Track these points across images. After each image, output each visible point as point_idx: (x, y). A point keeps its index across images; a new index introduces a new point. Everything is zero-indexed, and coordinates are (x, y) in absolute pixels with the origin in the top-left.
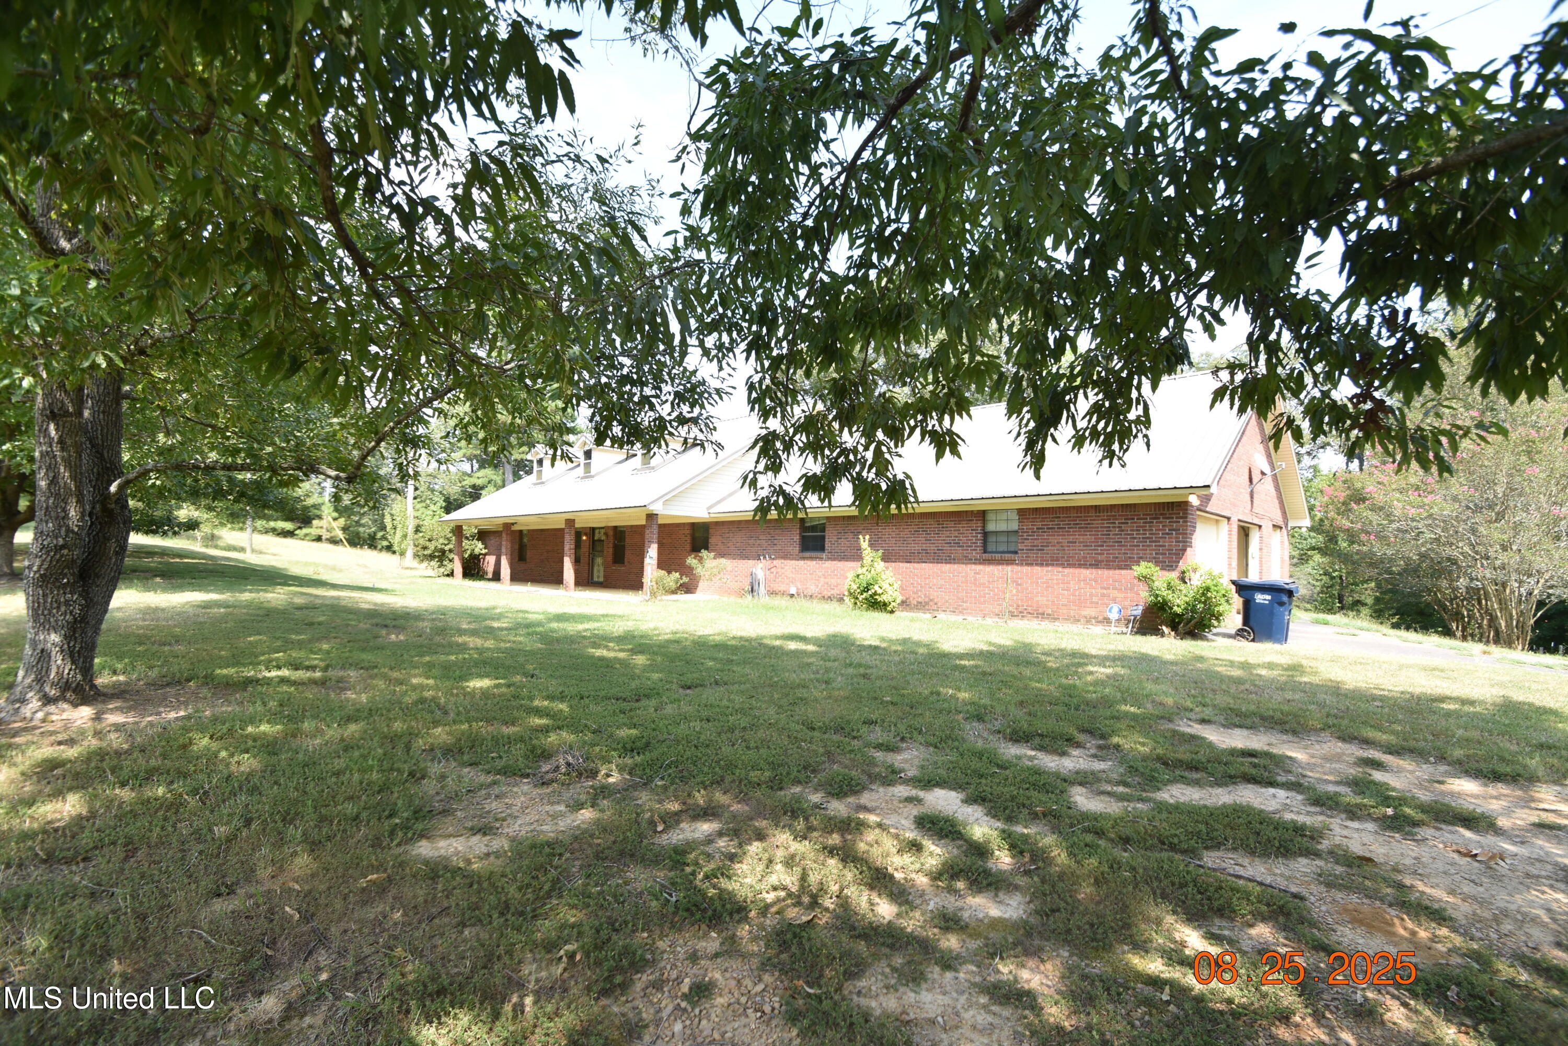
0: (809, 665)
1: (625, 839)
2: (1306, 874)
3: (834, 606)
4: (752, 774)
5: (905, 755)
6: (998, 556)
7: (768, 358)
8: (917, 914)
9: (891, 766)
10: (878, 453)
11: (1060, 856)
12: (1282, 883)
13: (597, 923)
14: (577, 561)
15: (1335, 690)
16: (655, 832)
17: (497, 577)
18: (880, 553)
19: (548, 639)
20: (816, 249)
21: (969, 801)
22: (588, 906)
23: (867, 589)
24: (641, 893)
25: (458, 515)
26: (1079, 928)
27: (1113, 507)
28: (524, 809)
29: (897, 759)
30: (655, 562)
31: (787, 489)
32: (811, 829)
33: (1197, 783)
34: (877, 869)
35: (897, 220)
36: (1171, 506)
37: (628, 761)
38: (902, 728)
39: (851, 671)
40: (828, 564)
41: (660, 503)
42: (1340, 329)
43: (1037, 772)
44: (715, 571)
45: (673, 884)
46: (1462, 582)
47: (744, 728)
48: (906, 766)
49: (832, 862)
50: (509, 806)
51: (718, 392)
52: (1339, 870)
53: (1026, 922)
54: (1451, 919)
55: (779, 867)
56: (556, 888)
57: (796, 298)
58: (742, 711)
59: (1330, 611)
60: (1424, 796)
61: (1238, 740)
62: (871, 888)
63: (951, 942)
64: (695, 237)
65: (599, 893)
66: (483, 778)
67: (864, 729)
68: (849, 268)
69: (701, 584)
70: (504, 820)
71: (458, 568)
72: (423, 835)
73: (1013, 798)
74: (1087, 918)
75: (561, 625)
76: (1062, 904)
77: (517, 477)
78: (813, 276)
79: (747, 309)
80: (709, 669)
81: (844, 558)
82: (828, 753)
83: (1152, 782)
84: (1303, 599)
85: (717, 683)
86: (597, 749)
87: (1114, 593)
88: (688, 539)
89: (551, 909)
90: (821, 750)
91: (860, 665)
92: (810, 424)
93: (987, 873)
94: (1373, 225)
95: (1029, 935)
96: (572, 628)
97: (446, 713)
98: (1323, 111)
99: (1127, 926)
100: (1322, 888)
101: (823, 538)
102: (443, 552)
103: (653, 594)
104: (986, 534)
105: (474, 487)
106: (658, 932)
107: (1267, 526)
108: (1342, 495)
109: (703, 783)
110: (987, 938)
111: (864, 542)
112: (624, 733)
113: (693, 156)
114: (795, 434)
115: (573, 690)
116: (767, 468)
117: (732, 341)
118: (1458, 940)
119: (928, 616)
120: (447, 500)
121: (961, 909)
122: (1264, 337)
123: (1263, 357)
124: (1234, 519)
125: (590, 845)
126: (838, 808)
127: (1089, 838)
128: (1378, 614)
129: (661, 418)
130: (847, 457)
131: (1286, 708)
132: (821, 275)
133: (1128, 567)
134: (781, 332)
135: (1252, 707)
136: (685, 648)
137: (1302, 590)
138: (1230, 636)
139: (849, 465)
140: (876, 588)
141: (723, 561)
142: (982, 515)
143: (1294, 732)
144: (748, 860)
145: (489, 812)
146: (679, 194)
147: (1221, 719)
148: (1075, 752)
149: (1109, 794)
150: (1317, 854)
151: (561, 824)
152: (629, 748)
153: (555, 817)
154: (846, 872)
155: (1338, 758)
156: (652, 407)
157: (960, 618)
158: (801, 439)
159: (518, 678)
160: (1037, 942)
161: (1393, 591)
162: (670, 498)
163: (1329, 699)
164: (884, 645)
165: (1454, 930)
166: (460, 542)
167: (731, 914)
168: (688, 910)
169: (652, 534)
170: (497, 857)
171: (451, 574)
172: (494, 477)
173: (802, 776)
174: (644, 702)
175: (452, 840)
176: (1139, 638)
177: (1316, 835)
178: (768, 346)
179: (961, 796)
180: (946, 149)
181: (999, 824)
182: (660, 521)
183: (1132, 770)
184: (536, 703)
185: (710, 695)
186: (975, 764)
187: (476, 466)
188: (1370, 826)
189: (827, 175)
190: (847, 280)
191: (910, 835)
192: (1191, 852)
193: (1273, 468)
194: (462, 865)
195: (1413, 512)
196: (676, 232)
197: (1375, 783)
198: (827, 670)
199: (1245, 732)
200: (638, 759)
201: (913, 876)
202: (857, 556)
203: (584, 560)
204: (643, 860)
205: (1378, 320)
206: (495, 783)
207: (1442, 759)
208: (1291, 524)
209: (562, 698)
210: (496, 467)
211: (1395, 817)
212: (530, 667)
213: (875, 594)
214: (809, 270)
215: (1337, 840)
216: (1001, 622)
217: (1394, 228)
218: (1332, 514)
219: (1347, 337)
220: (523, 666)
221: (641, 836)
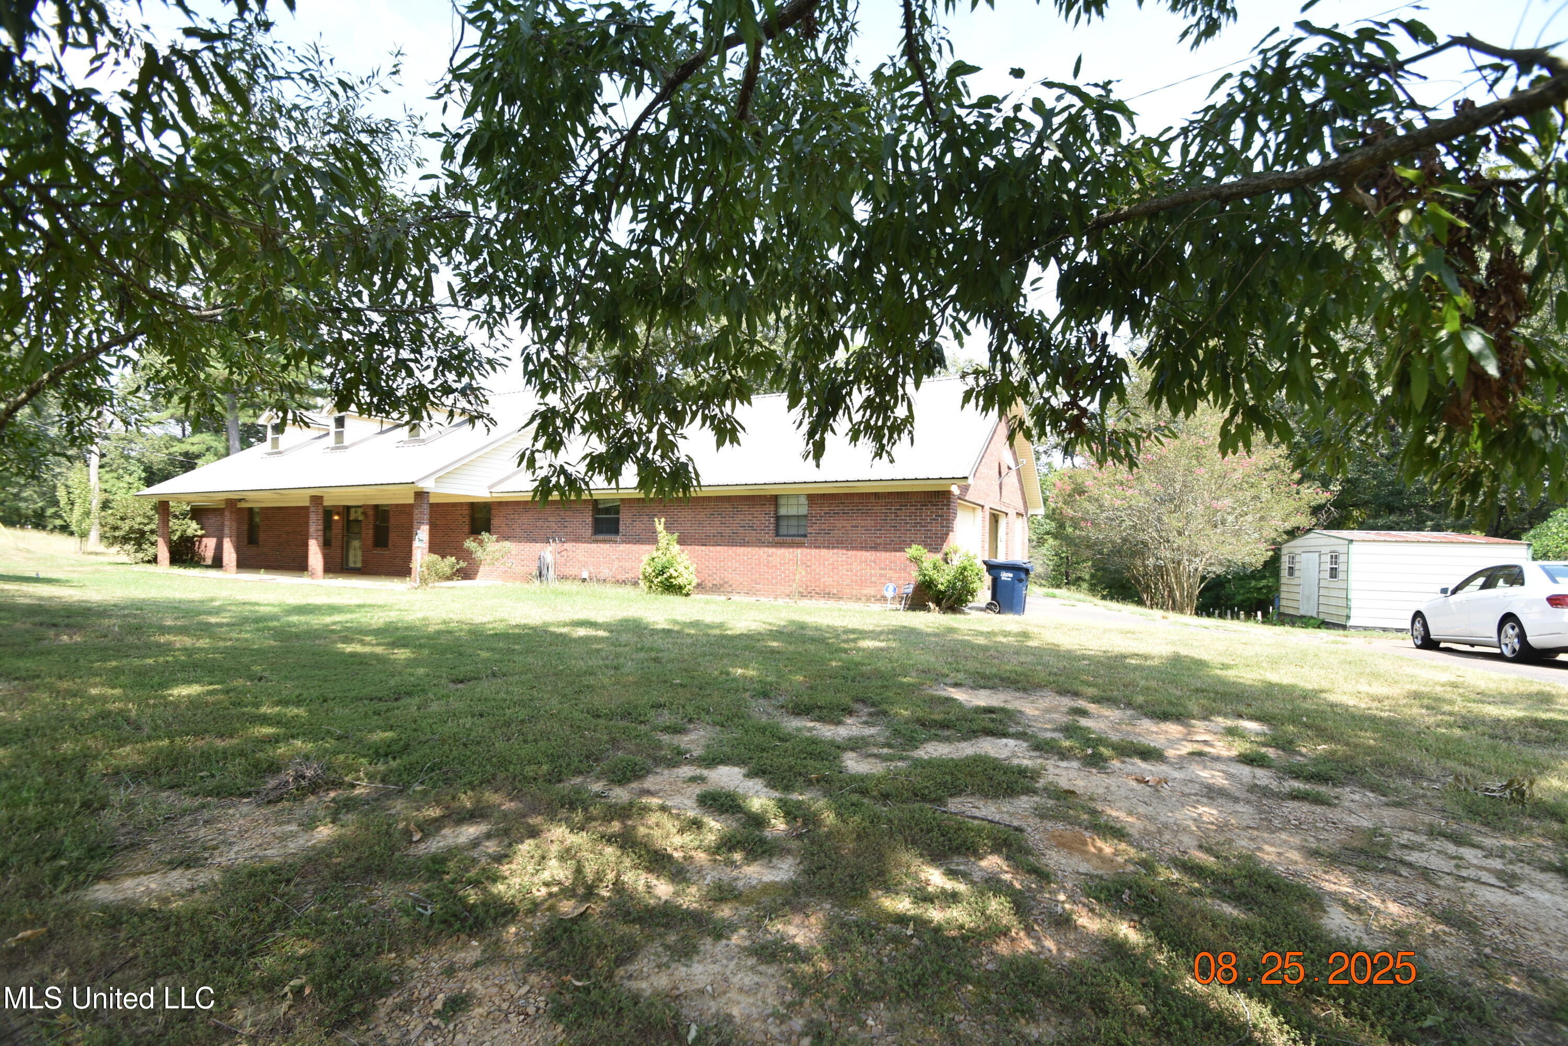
0: (598, 651)
1: (373, 854)
2: (1026, 810)
3: (628, 590)
4: (527, 768)
5: (692, 736)
6: (789, 539)
7: (546, 327)
8: (693, 890)
9: (678, 747)
10: (662, 435)
11: (829, 818)
12: (1007, 819)
13: (332, 951)
14: (326, 544)
15: (1056, 652)
16: (411, 842)
17: (218, 563)
18: (676, 535)
19: (286, 636)
20: (597, 217)
21: (749, 776)
22: (323, 933)
23: (662, 573)
24: (390, 911)
25: (162, 489)
26: (841, 881)
27: (890, 494)
28: (242, 833)
29: (684, 741)
30: (426, 545)
31: (570, 469)
32: (590, 819)
33: (947, 740)
34: (656, 852)
35: (680, 200)
36: (937, 494)
37: (381, 767)
38: (690, 709)
39: (642, 655)
40: (623, 547)
41: (432, 479)
42: (1057, 347)
43: (814, 741)
44: (498, 555)
45: (428, 896)
46: (1151, 562)
47: (523, 721)
48: (692, 747)
49: (609, 850)
50: (221, 832)
51: (490, 362)
52: (1051, 803)
53: (794, 883)
54: (1128, 835)
55: (553, 863)
56: (282, 918)
57: (576, 267)
58: (521, 703)
59: (1058, 586)
60: (1115, 737)
61: (982, 699)
62: (649, 870)
63: (725, 912)
64: (458, 186)
65: (337, 918)
66: (187, 802)
67: (652, 713)
68: (632, 242)
69: (481, 569)
70: (215, 848)
71: (163, 552)
72: (101, 876)
73: (791, 768)
74: (848, 871)
75: (303, 618)
76: (828, 861)
77: (245, 444)
78: (594, 245)
79: (521, 272)
80: (485, 661)
81: (639, 541)
82: (614, 741)
83: (912, 742)
84: (1039, 576)
85: (494, 675)
86: (342, 757)
87: (890, 573)
88: (467, 520)
89: (275, 943)
90: (605, 738)
91: (651, 649)
92: (592, 402)
93: (762, 841)
94: (1080, 258)
95: (797, 894)
96: (317, 621)
97: (138, 728)
98: (1043, 153)
99: (881, 873)
100: (1037, 820)
101: (618, 520)
102: (142, 533)
103: (424, 581)
104: (778, 518)
105: (186, 454)
106: (409, 950)
107: (1012, 513)
108: (1068, 488)
109: (470, 783)
110: (759, 903)
111: (660, 525)
112: (380, 736)
113: (456, 95)
114: (576, 411)
115: (314, 693)
116: (546, 447)
117: (504, 305)
118: (1132, 851)
119: (723, 598)
120: (148, 469)
121: (736, 879)
122: (999, 349)
123: (999, 365)
124: (987, 507)
125: (327, 866)
126: (620, 795)
127: (855, 797)
128: (1093, 589)
129: (421, 386)
130: (631, 438)
131: (1019, 669)
132: (602, 245)
133: (901, 550)
134: (560, 302)
135: (994, 670)
136: (459, 638)
137: (1038, 568)
138: (981, 609)
139: (633, 447)
140: (672, 571)
141: (507, 544)
142: (774, 500)
143: (1025, 690)
144: (518, 859)
145: (195, 841)
146: (440, 135)
147: (970, 682)
148: (849, 721)
149: (875, 756)
150: (1035, 792)
151: (292, 845)
152: (381, 753)
153: (283, 839)
154: (625, 858)
155: (1054, 709)
156: (410, 374)
157: (754, 599)
158: (583, 417)
159: (239, 683)
160: (803, 899)
161: (1104, 569)
162: (442, 475)
163: (1052, 661)
164: (676, 628)
165: (1131, 845)
166: (165, 522)
167: (494, 920)
168: (445, 921)
169: (423, 513)
170: (204, 892)
171: (154, 560)
172: (215, 444)
173: (583, 767)
174: (405, 701)
175: (143, 879)
176: (910, 613)
177: (1034, 775)
178: (545, 316)
179: (743, 771)
180: (725, 135)
181: (777, 795)
182: (432, 501)
183: (896, 732)
184: (264, 710)
185: (484, 688)
186: (759, 739)
187: (189, 429)
188: (1075, 764)
189: (606, 141)
190: (628, 254)
191: (691, 814)
192: (939, 801)
193: (1017, 464)
194: (155, 905)
195: (1118, 503)
196: (436, 177)
197: (1080, 728)
198: (617, 656)
199: (988, 692)
200: (394, 764)
201: (693, 853)
202: (652, 539)
203: (336, 542)
204: (394, 874)
205: (1084, 340)
206: (203, 806)
207: (1129, 705)
208: (1030, 512)
209: (298, 702)
210: (217, 431)
211: (1093, 755)
212: (257, 668)
213: (671, 577)
214: (590, 239)
215: (1051, 778)
216: (791, 602)
217: (1095, 262)
218: (1060, 504)
219: (1061, 353)
220: (248, 668)
221: (393, 849)
